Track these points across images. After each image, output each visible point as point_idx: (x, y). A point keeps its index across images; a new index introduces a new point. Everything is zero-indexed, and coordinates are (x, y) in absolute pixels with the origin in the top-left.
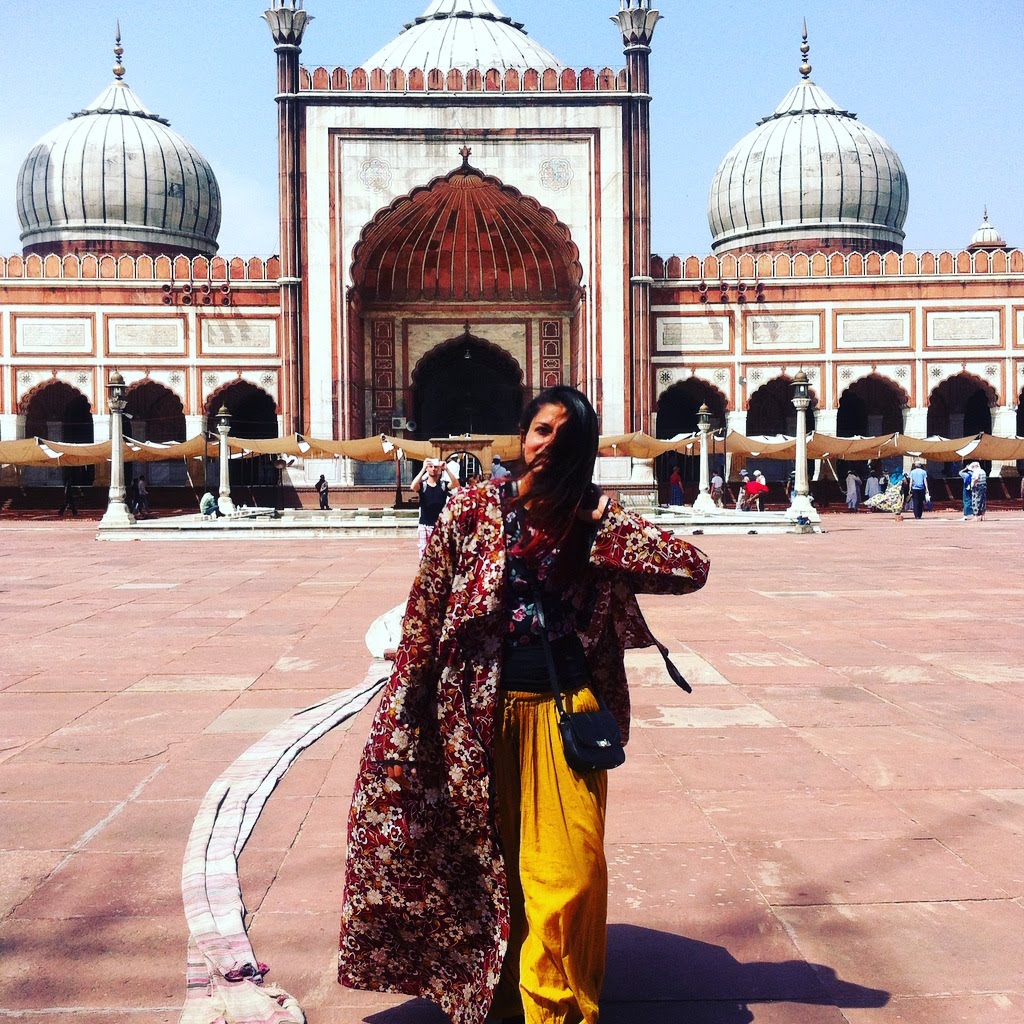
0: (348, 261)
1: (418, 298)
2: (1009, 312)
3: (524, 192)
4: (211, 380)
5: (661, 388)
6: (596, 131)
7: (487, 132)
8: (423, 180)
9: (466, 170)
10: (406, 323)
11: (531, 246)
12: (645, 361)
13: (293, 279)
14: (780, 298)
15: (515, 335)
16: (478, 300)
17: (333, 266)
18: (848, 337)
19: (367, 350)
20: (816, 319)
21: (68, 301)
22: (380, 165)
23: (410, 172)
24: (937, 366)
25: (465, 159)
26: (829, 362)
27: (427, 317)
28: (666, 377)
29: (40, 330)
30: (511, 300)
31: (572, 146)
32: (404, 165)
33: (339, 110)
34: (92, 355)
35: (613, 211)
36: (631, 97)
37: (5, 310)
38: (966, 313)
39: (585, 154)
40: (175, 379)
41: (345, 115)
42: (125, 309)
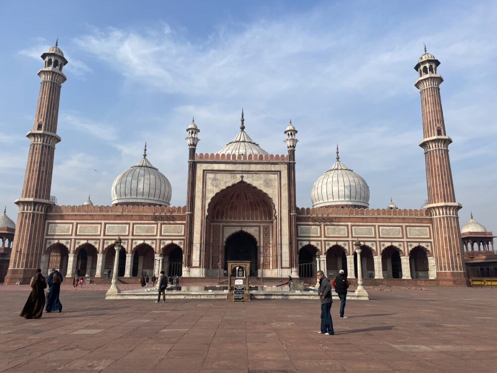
0: (207, 207)
1: (227, 219)
2: (404, 228)
3: (259, 188)
4: (164, 243)
5: (300, 247)
6: (280, 172)
7: (249, 171)
8: (230, 184)
9: (242, 182)
10: (224, 226)
11: (260, 204)
12: (295, 239)
13: (190, 213)
15: (256, 230)
17: (202, 208)
18: (356, 233)
19: (212, 234)
20: (346, 227)
21: (122, 219)
22: (218, 180)
23: (226, 182)
24: (384, 243)
25: (242, 179)
26: (350, 241)
27: (230, 224)
28: (301, 244)
29: (113, 228)
30: (254, 220)
31: (273, 176)
32: (224, 180)
33: (206, 165)
34: (128, 235)
35: (285, 194)
36: (290, 163)
37: (103, 222)
38: (391, 227)
39: (277, 178)
40: (153, 243)
41: (208, 166)
42: (139, 222)
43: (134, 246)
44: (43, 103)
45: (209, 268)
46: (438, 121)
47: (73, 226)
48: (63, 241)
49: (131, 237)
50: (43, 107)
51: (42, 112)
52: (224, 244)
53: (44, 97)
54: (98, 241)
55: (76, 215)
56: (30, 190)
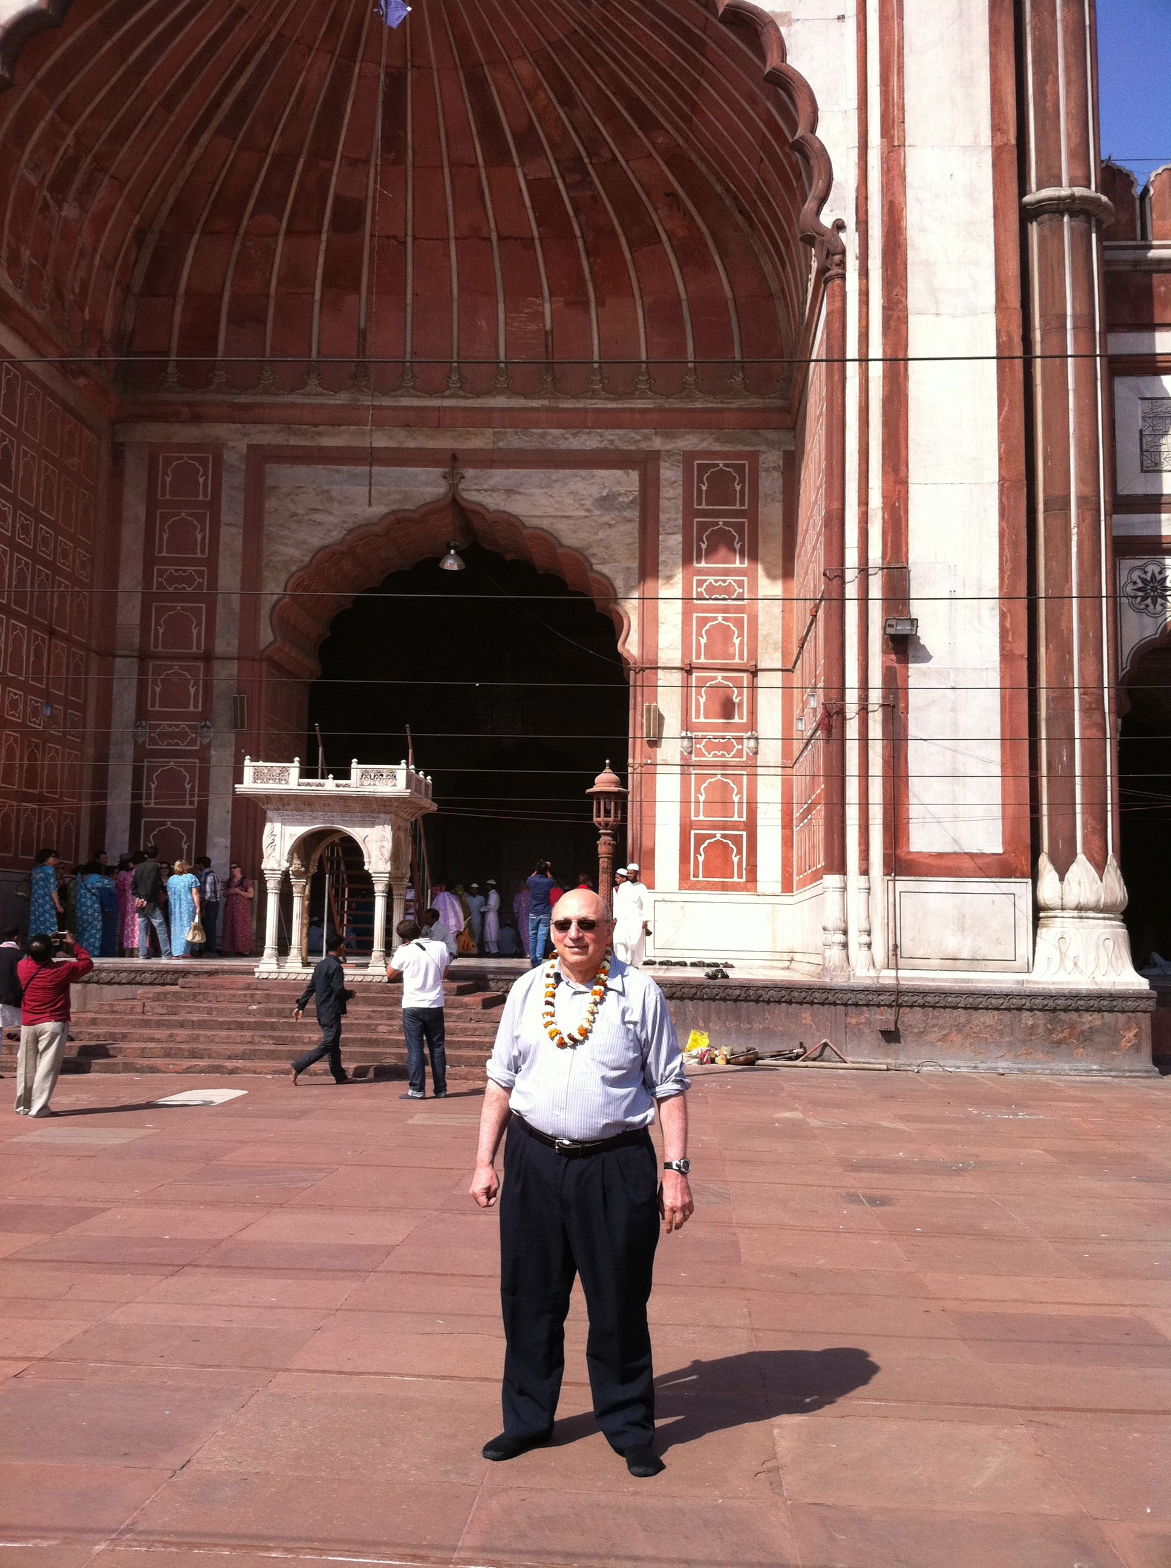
1: (298, 386)
5: (1137, 628)
10: (261, 456)
11: (659, 219)
15: (606, 502)
16: (489, 393)
27: (327, 442)
30: (594, 395)
52: (267, 634)
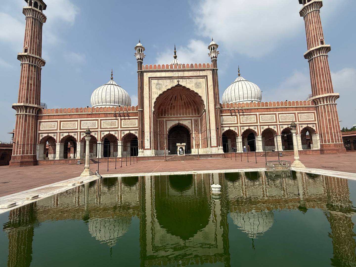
0: (153, 105)
1: (168, 115)
2: (297, 114)
3: (191, 89)
4: (124, 133)
5: (223, 132)
6: (207, 76)
7: (183, 77)
8: (170, 88)
9: (178, 85)
11: (192, 104)
13: (141, 109)
14: (247, 112)
15: (189, 122)
16: (181, 115)
17: (150, 106)
18: (263, 120)
19: (158, 127)
20: (255, 116)
21: (92, 117)
22: (160, 84)
23: (166, 86)
24: (282, 126)
25: (178, 83)
26: (259, 125)
27: (171, 119)
28: (224, 129)
29: (86, 123)
30: (188, 115)
31: (202, 79)
32: (165, 84)
33: (151, 73)
34: (97, 128)
35: (211, 93)
36: (213, 69)
37: (79, 119)
38: (287, 115)
39: (204, 81)
40: (116, 133)
41: (152, 74)
42: (105, 118)
43: (102, 136)
44: (28, 33)
45: (158, 150)
46: (321, 35)
47: (57, 123)
48: (51, 134)
49: (100, 130)
50: (27, 36)
51: (27, 40)
52: (167, 133)
53: (28, 29)
54: (77, 133)
55: (59, 115)
56: (22, 98)
